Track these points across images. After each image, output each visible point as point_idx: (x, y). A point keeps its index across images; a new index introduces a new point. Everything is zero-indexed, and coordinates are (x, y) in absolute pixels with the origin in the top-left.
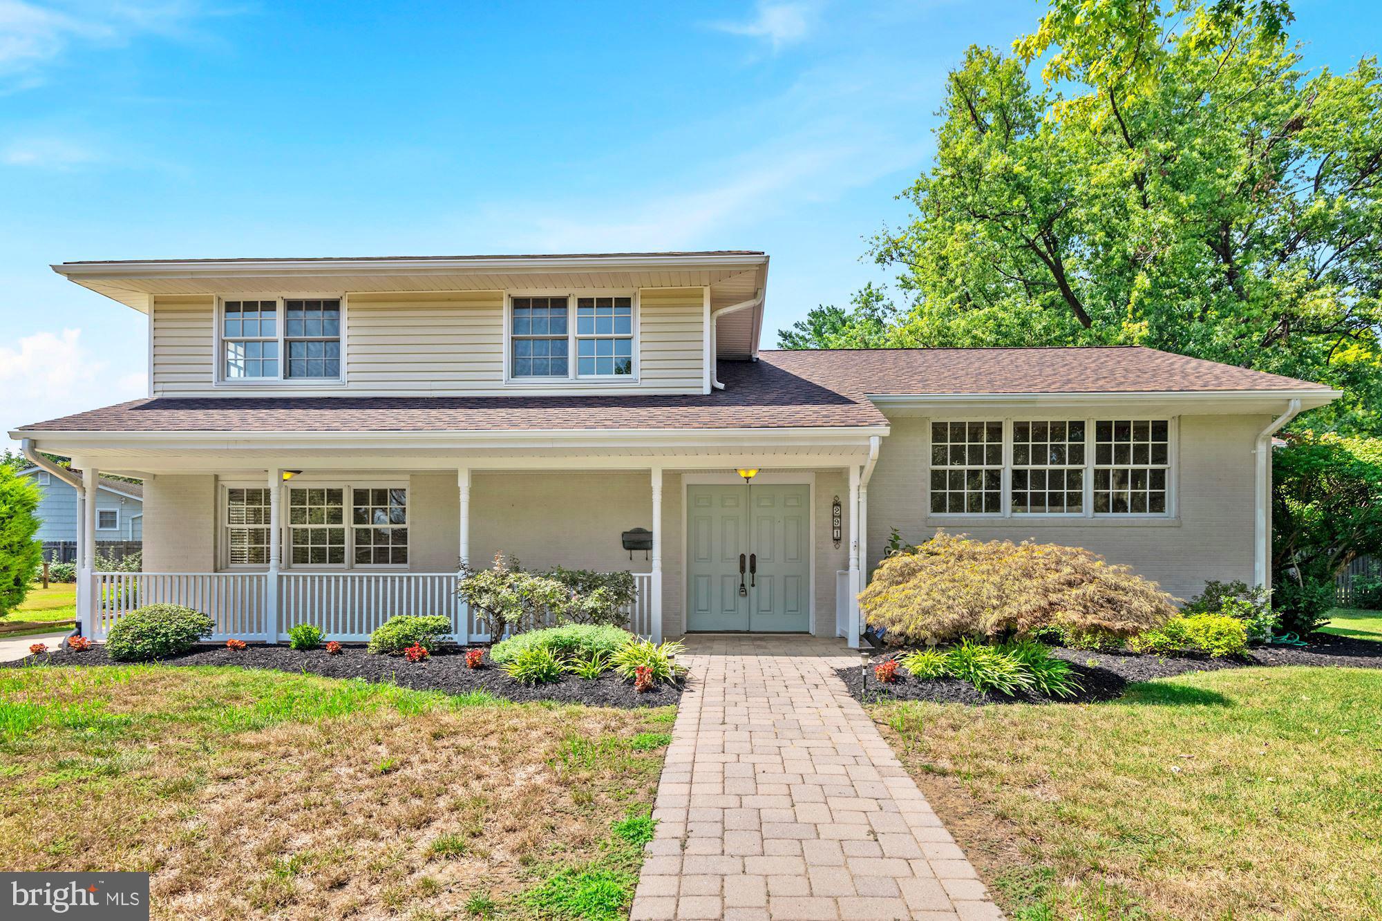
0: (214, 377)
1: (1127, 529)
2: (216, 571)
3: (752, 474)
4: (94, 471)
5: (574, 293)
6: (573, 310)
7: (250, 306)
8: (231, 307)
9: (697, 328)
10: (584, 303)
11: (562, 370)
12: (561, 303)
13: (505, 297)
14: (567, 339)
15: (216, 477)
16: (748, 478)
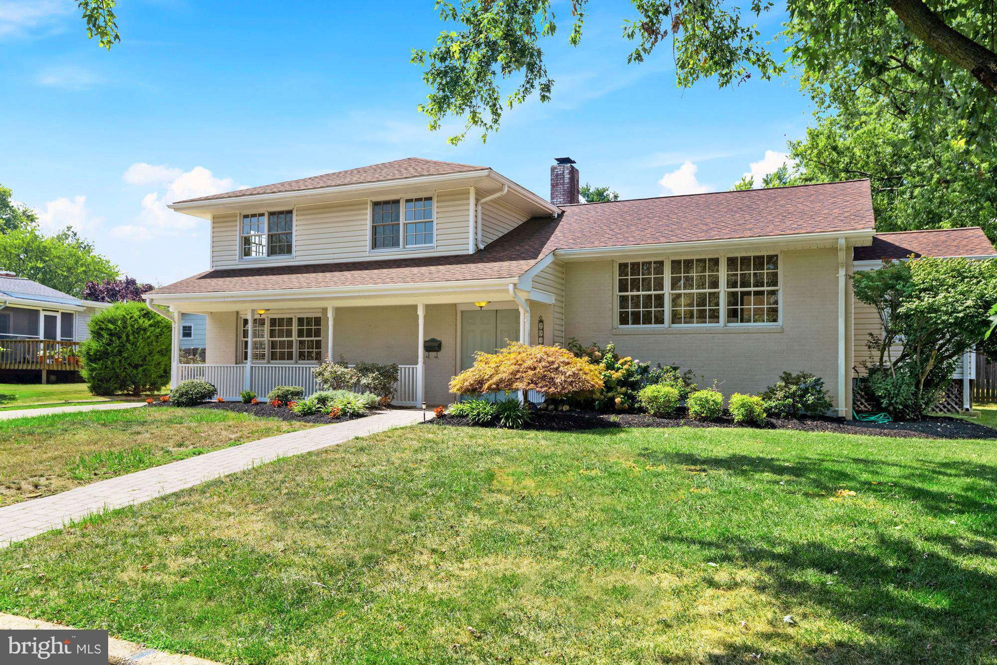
0: (237, 258)
1: (745, 335)
2: (236, 364)
3: (483, 304)
4: (179, 312)
5: (403, 196)
6: (402, 205)
7: (254, 216)
8: (246, 216)
9: (465, 213)
10: (408, 201)
11: (395, 244)
12: (397, 202)
13: (369, 202)
14: (399, 224)
15: (237, 313)
16: (481, 307)
